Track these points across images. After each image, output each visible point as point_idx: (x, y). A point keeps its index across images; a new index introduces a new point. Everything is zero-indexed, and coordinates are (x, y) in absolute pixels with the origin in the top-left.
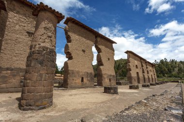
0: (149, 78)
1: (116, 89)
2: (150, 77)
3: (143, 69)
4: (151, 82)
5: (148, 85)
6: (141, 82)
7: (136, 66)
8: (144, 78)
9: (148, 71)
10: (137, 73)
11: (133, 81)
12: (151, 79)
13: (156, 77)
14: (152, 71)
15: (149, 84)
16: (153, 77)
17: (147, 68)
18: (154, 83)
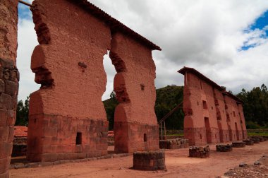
0: (230, 131)
1: (161, 156)
2: (233, 128)
3: (217, 110)
4: (235, 140)
5: (228, 147)
6: (214, 140)
7: (204, 102)
8: (221, 131)
9: (228, 115)
10: (206, 119)
11: (197, 137)
12: (234, 133)
13: (245, 128)
14: (237, 114)
15: (231, 144)
16: (239, 129)
17: (226, 108)
18: (241, 141)
